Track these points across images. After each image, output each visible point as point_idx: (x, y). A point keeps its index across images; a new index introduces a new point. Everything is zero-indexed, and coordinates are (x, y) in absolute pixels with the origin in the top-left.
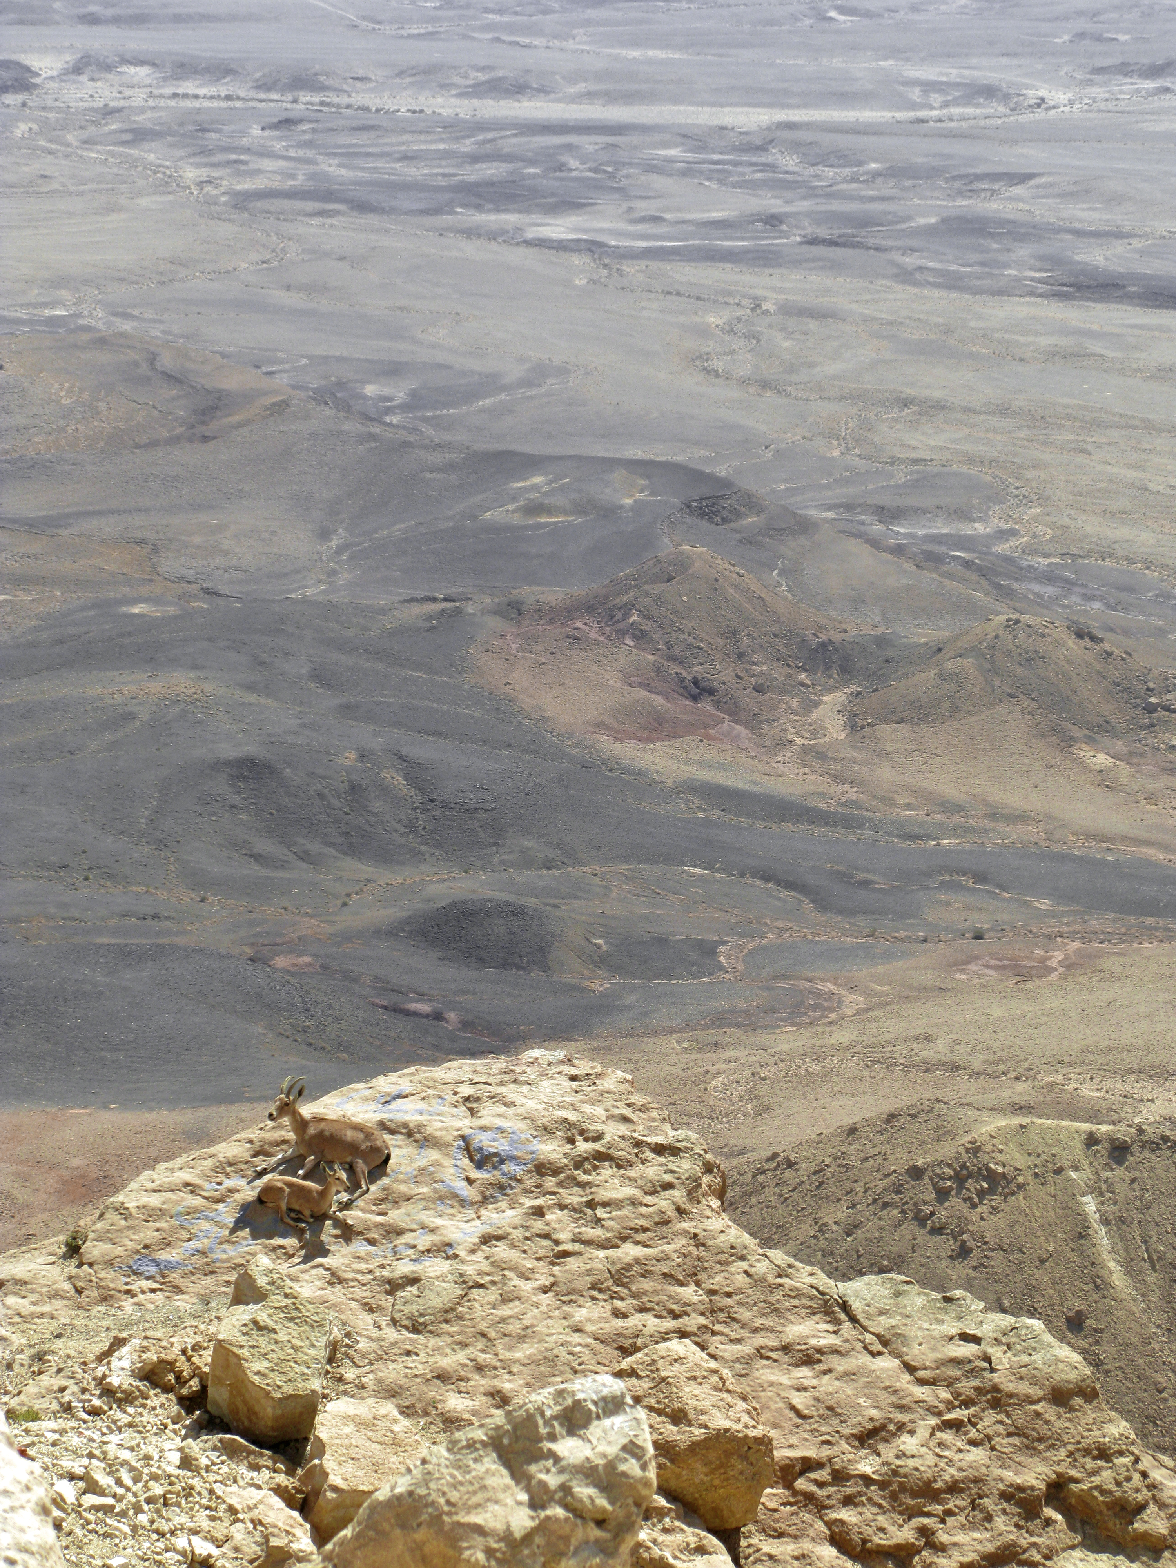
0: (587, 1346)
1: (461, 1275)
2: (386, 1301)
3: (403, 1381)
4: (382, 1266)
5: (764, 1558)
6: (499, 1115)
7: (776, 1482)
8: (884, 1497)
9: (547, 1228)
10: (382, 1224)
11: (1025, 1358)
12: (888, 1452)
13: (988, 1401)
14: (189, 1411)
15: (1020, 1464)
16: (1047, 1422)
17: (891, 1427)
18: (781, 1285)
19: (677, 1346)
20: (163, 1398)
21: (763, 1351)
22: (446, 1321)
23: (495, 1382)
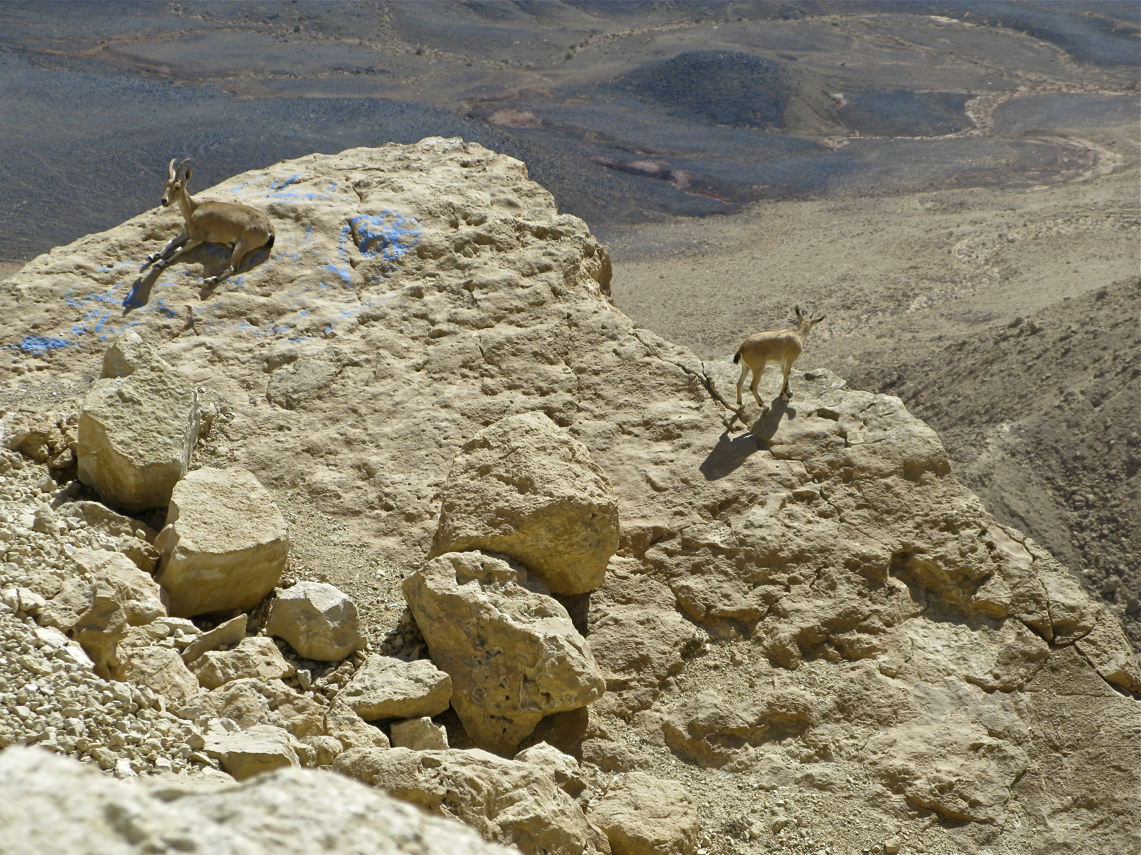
0: (454, 421)
1: (337, 354)
2: (264, 379)
3: (273, 454)
4: (262, 345)
5: (610, 622)
6: (386, 200)
7: (628, 551)
8: (731, 566)
9: (424, 308)
10: (264, 305)
11: (879, 434)
12: (738, 523)
13: (840, 475)
14: (61, 482)
15: (867, 535)
16: (897, 495)
17: (744, 499)
18: (648, 364)
19: (530, 419)
20: (36, 468)
21: (625, 426)
22: (320, 398)
23: (363, 456)
